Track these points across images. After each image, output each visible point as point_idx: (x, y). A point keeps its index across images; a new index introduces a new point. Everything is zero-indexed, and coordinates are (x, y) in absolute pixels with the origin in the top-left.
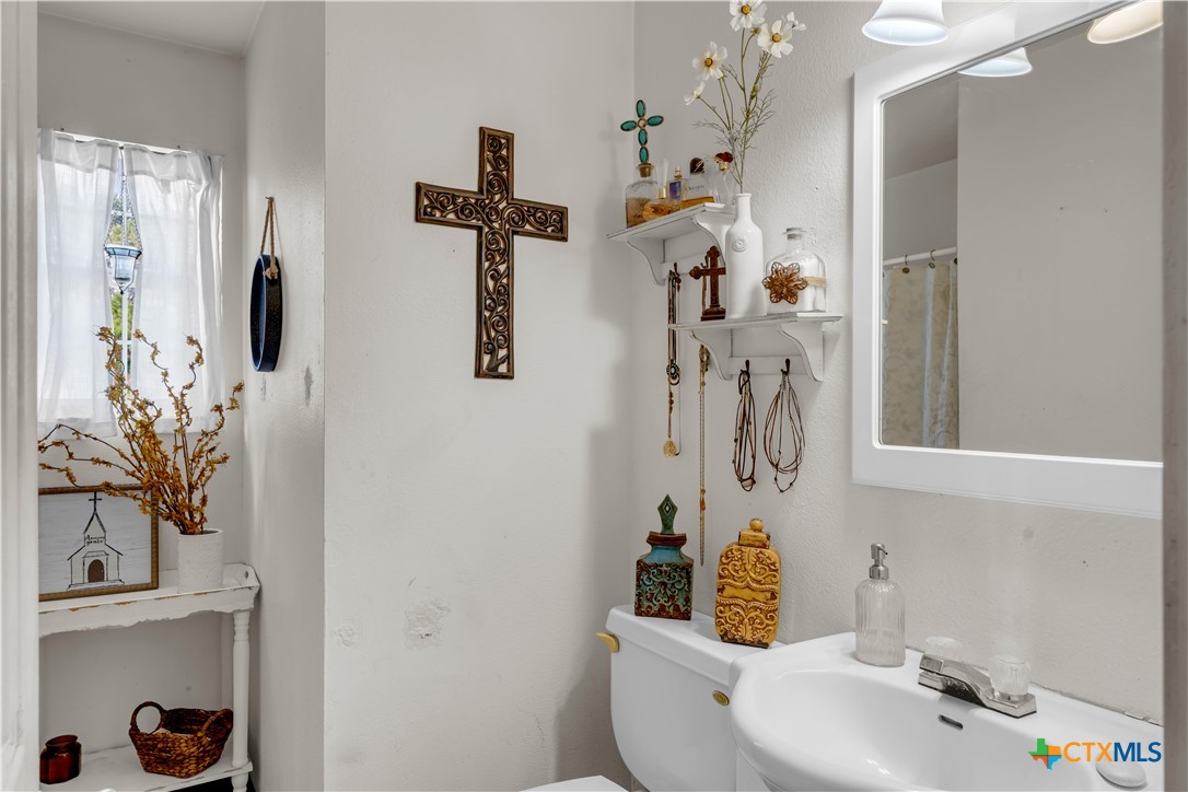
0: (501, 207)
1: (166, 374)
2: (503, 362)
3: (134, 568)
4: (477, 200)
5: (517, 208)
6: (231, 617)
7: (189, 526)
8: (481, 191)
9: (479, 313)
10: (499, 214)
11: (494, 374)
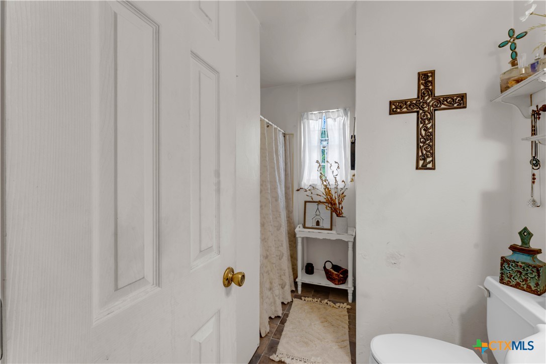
0: (428, 101)
1: (333, 172)
2: (430, 163)
3: (326, 224)
4: (417, 101)
5: (437, 100)
6: (347, 243)
7: (339, 215)
8: (418, 97)
9: (418, 144)
10: (428, 105)
11: (425, 168)
